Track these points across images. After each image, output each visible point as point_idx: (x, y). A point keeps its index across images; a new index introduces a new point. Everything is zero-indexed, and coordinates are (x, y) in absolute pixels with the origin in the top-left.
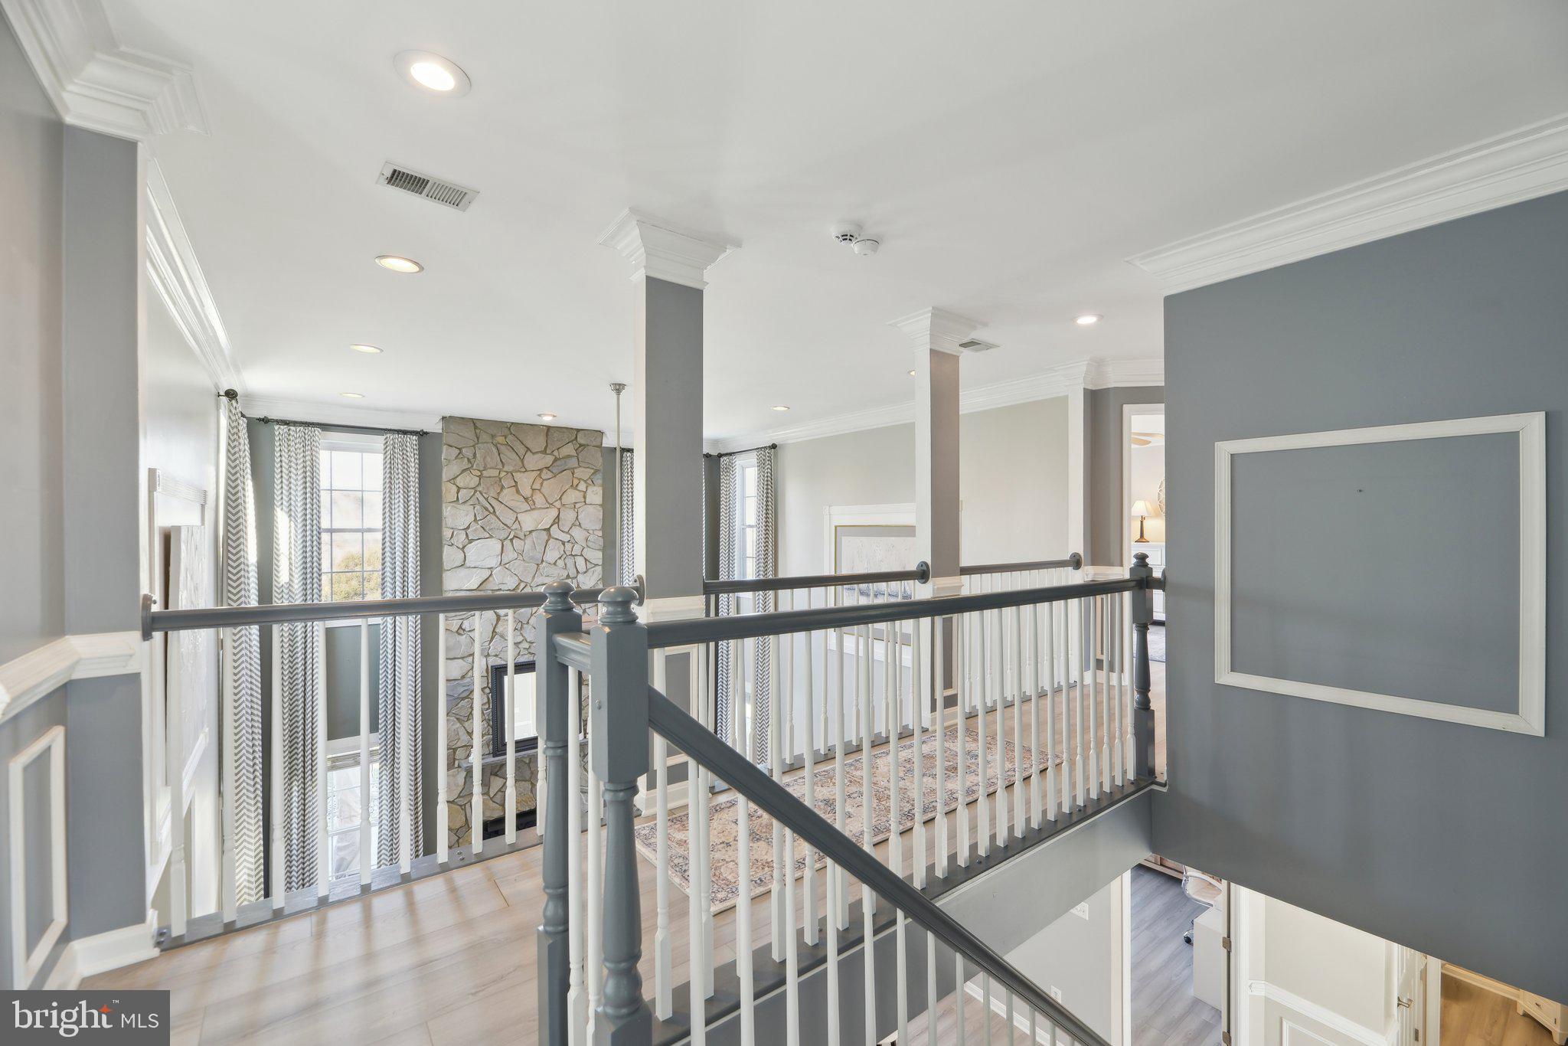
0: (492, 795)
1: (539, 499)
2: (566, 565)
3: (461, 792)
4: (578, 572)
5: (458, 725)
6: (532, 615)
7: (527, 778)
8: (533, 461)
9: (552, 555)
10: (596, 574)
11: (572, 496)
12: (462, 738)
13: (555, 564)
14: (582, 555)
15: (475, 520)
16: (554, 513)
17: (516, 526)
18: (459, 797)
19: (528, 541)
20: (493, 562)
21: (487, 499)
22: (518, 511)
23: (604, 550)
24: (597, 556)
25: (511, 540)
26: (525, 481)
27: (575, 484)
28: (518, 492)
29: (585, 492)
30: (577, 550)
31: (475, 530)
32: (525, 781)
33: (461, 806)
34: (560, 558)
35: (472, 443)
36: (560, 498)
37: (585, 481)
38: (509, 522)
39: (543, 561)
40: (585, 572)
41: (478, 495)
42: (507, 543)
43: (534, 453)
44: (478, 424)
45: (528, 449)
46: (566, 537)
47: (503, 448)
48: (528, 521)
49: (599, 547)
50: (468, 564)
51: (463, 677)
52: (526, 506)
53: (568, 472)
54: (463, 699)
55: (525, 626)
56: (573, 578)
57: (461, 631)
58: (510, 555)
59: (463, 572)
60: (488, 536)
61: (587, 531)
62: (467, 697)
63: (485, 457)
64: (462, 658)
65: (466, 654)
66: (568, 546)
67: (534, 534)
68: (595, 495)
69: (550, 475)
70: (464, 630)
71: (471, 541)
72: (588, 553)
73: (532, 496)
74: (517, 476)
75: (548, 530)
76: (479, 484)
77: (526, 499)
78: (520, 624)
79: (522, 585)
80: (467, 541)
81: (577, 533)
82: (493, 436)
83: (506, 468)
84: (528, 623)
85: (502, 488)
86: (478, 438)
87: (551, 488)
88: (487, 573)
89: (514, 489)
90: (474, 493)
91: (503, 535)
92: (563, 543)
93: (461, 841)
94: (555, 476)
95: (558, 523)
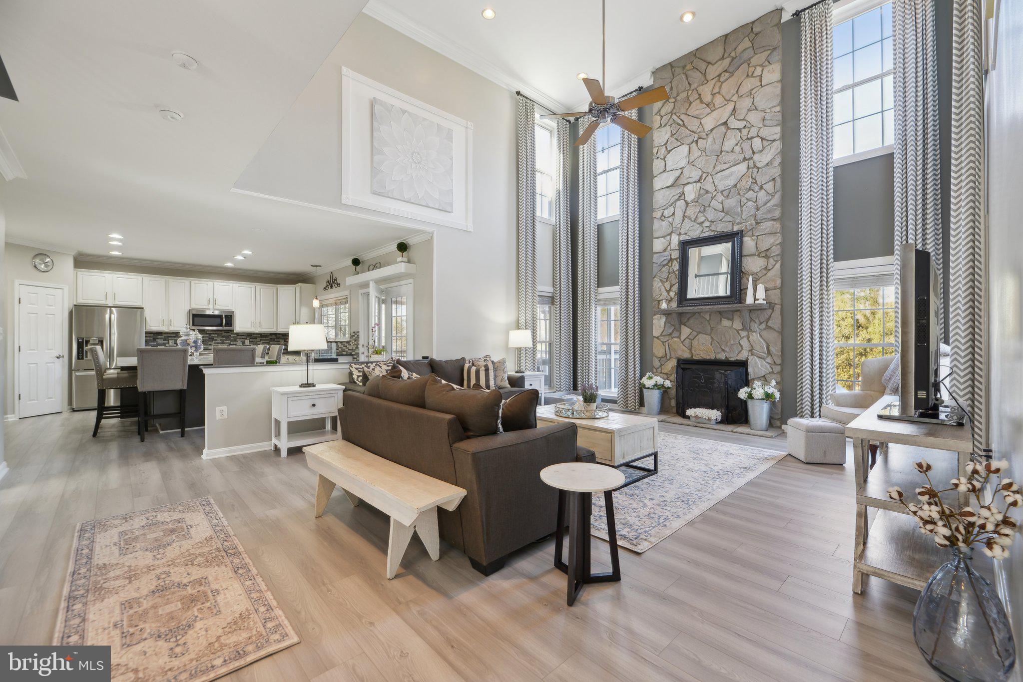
0: (682, 340)
1: (718, 100)
2: (742, 149)
3: (662, 332)
4: (754, 153)
5: (660, 284)
6: (712, 198)
7: (709, 332)
8: (713, 71)
9: (728, 145)
10: (773, 150)
11: (749, 84)
12: (663, 294)
13: (732, 151)
14: (758, 136)
15: (672, 135)
16: (730, 106)
17: (700, 129)
18: (661, 335)
19: (710, 140)
20: (683, 163)
21: (679, 117)
22: (701, 117)
23: (783, 123)
24: (775, 132)
25: (697, 141)
26: (706, 91)
27: (750, 74)
28: (702, 102)
29: (761, 76)
30: (753, 132)
31: (671, 142)
32: (707, 335)
33: (663, 342)
34: (737, 145)
35: (669, 80)
36: (737, 92)
37: (761, 65)
38: (694, 129)
39: (721, 152)
40: (761, 151)
41: (674, 117)
42: (694, 145)
43: (713, 65)
44: (673, 64)
45: (709, 63)
46: (741, 124)
47: (689, 73)
48: (709, 122)
49: (776, 123)
50: (667, 170)
51: (665, 250)
52: (708, 110)
53: (745, 65)
54: (664, 266)
55: (707, 209)
56: (750, 159)
57: (663, 218)
58: (696, 153)
59: (665, 174)
60: (680, 144)
61: (764, 111)
62: (667, 264)
63: (678, 85)
64: (664, 237)
65: (665, 234)
66: (745, 132)
67: (714, 131)
68: (773, 74)
69: (727, 75)
70: (665, 217)
71: (669, 152)
72: (765, 132)
73: (712, 101)
74: (700, 89)
75: (725, 123)
76: (674, 108)
77: (708, 105)
78: (702, 209)
79: (704, 175)
80: (666, 152)
81: (754, 118)
82: (684, 67)
83: (693, 87)
84: (709, 206)
85: (691, 103)
86: (673, 75)
87: (728, 88)
88: (678, 173)
89: (698, 101)
90: (671, 117)
91: (690, 140)
92: (740, 130)
93: (663, 367)
94: (732, 75)
95: (734, 115)
